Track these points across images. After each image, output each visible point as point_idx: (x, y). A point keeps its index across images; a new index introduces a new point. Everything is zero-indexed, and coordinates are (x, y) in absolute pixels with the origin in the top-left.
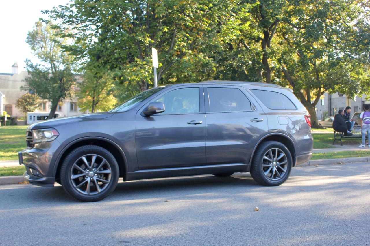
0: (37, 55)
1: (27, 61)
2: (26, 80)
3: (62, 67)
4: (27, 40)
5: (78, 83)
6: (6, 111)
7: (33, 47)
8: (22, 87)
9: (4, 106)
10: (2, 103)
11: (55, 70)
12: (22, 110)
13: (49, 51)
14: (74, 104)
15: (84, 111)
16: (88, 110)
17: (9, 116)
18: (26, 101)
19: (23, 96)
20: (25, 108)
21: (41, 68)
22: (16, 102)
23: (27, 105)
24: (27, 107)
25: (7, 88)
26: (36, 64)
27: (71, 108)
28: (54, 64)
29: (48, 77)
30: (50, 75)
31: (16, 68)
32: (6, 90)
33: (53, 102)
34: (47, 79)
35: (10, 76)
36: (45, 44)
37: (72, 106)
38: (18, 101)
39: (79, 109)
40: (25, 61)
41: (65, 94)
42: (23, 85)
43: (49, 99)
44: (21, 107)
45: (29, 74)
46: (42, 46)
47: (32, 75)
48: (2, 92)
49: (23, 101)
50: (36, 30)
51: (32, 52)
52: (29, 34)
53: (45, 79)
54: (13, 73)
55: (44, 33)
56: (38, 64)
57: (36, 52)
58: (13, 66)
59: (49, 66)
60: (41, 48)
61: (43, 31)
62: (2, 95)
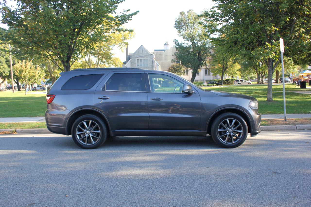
0: (182, 36)
1: (175, 41)
2: (175, 54)
3: (199, 44)
4: (175, 25)
5: (211, 55)
7: (179, 30)
8: (172, 60)
11: (195, 46)
13: (190, 32)
14: (208, 70)
15: (215, 75)
16: (218, 75)
17: (164, 80)
18: (175, 69)
19: (172, 66)
21: (184, 45)
25: (161, 60)
26: (181, 43)
27: (206, 73)
28: (194, 43)
29: (190, 51)
30: (192, 50)
31: (167, 46)
32: (161, 61)
33: (194, 70)
34: (189, 53)
35: (163, 51)
36: (187, 28)
37: (207, 72)
39: (211, 74)
40: (174, 41)
41: (202, 63)
42: (173, 59)
43: (191, 67)
45: (177, 50)
46: (185, 30)
47: (179, 51)
48: (158, 63)
49: (173, 69)
50: (181, 18)
51: (178, 34)
52: (176, 21)
53: (187, 53)
55: (186, 20)
56: (183, 43)
57: (181, 34)
58: (165, 44)
59: (191, 43)
60: (184, 31)
61: (186, 18)
62: (158, 65)
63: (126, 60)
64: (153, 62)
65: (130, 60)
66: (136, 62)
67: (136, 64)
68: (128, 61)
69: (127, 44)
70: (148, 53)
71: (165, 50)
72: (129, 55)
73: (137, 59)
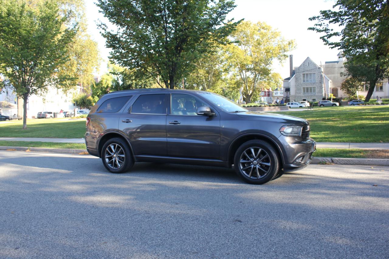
6: (332, 93)
9: (331, 89)
10: (330, 87)
12: (346, 92)
17: (335, 98)
18: (349, 84)
20: (348, 90)
22: (341, 85)
23: (350, 87)
24: (350, 89)
32: (333, 75)
35: (336, 63)
38: (343, 84)
44: (345, 89)
48: (329, 78)
54: (339, 61)
58: (338, 55)
62: (329, 80)
63: (290, 75)
64: (321, 76)
65: (294, 75)
66: (302, 78)
67: (301, 79)
68: (292, 77)
69: (291, 57)
70: (315, 66)
71: (339, 62)
72: (293, 69)
73: (303, 74)
